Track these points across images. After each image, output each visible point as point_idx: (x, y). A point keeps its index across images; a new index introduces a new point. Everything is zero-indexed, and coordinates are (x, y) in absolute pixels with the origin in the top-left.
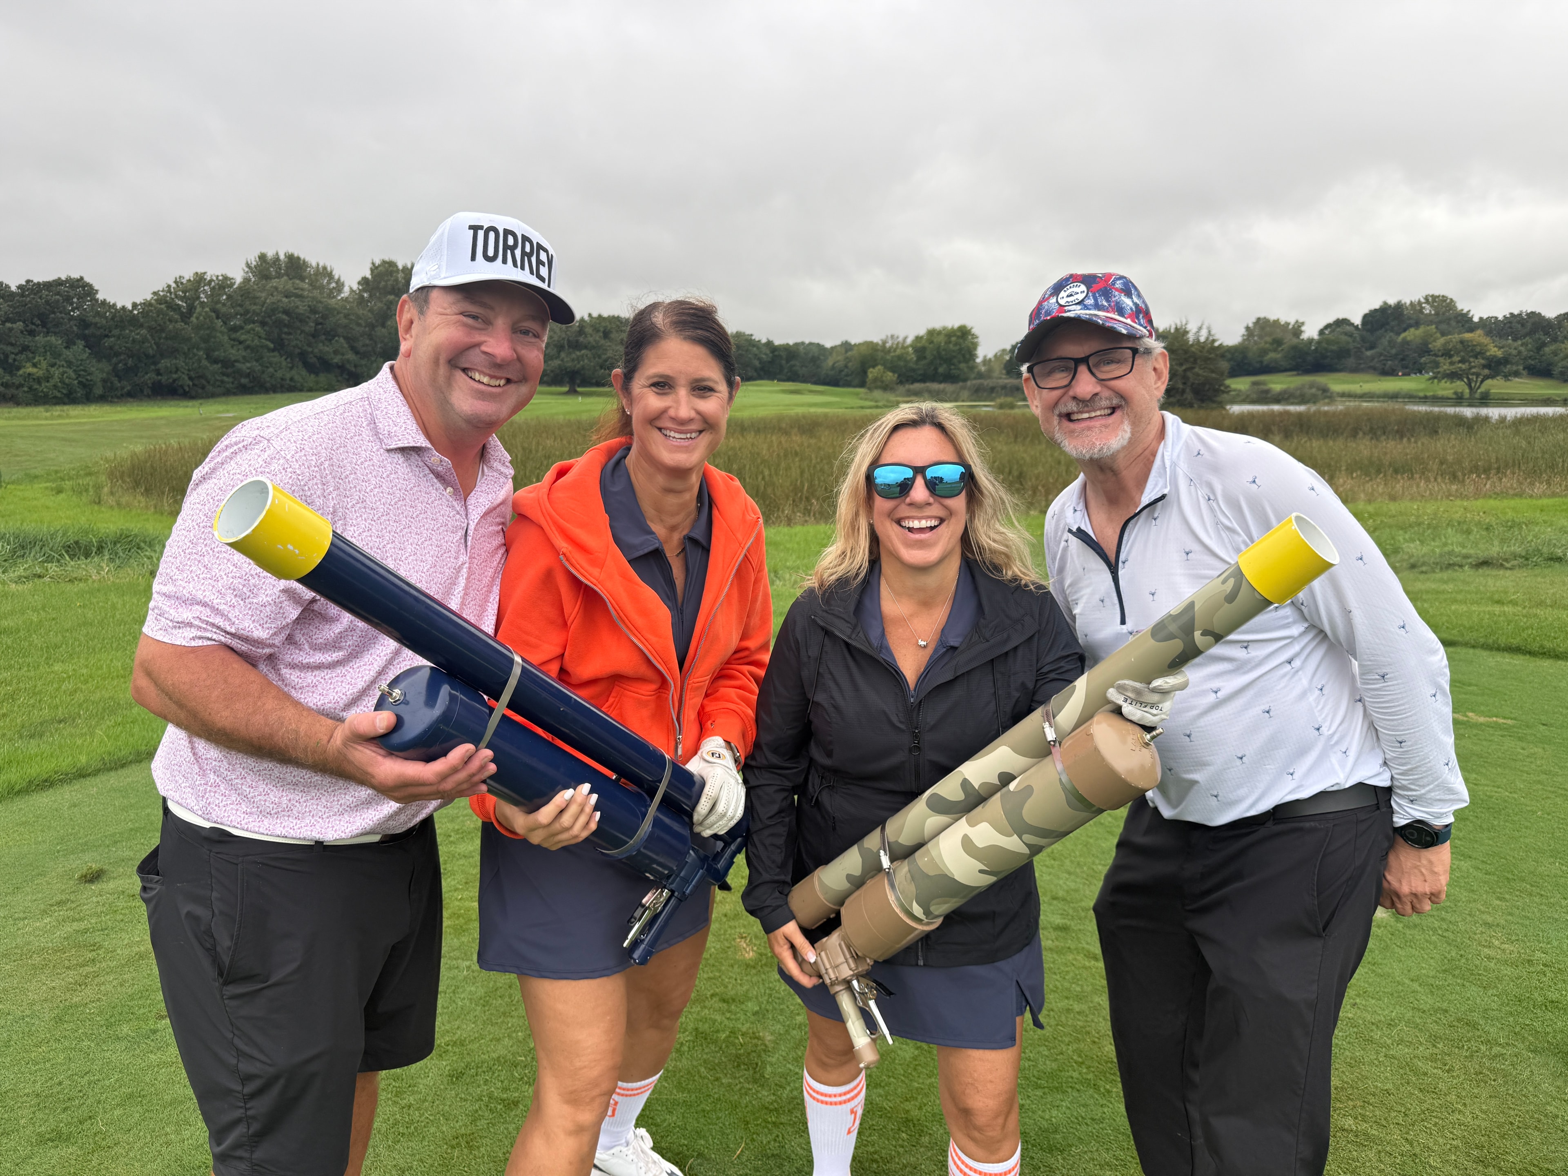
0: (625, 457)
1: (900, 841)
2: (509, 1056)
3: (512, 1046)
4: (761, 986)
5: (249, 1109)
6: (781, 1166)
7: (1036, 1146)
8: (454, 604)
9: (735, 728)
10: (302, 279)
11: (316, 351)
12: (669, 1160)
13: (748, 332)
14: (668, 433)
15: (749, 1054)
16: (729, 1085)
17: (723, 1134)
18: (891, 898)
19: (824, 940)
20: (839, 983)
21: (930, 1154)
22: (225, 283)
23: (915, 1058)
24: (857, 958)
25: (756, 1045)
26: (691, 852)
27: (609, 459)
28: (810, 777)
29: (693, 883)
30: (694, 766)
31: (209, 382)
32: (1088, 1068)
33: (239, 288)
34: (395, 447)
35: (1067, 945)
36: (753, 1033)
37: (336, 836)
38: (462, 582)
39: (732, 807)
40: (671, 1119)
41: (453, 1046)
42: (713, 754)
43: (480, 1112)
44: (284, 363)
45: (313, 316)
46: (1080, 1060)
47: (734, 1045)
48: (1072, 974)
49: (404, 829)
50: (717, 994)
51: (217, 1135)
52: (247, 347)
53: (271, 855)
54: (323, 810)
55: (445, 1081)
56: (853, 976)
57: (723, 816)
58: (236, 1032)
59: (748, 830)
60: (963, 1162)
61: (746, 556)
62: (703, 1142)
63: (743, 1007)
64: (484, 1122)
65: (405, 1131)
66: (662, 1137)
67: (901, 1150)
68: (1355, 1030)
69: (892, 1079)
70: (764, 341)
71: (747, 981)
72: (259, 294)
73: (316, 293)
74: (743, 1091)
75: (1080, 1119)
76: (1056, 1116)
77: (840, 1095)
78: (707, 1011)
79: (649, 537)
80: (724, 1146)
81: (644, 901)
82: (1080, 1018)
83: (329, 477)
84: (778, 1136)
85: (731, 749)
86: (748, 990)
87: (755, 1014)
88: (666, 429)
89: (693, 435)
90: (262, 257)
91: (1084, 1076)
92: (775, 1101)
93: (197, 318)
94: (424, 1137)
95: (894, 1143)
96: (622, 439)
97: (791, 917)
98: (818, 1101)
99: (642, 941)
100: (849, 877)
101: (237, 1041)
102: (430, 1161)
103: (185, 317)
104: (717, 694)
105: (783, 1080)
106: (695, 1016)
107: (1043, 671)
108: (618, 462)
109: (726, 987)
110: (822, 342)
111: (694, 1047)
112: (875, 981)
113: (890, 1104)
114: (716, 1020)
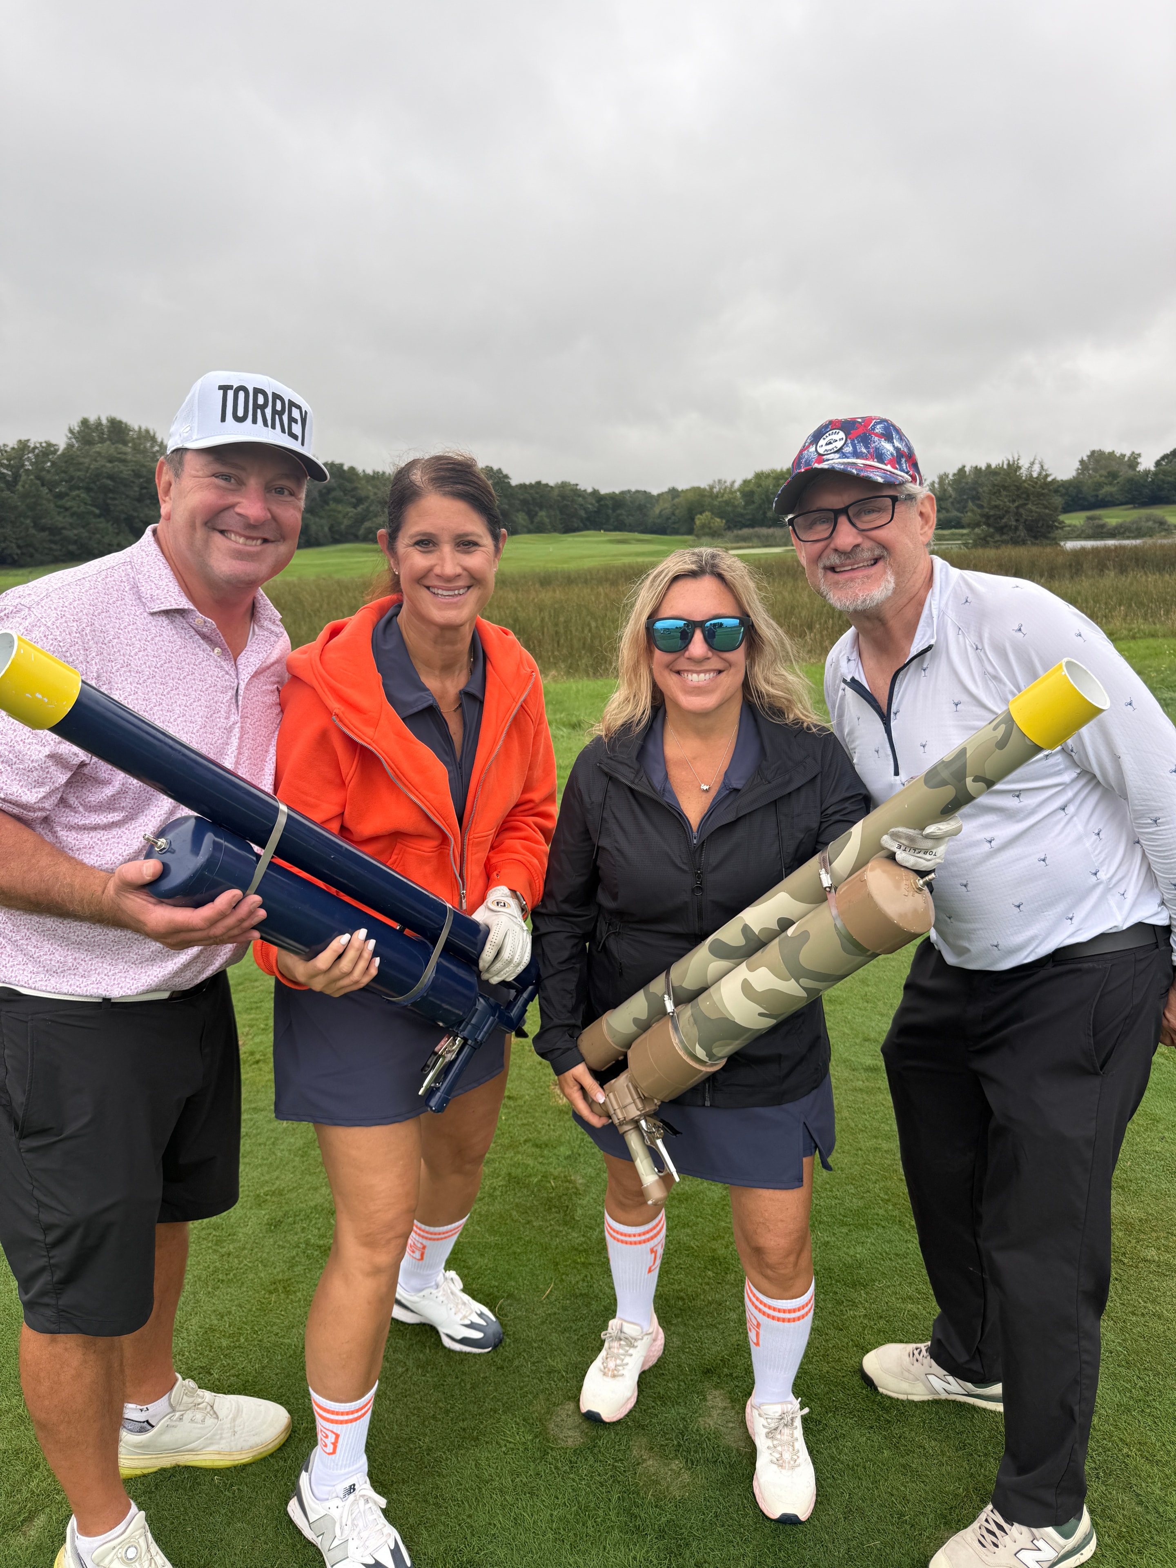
0: (397, 615)
1: (684, 985)
2: (327, 1205)
3: (329, 1195)
4: (574, 1131)
5: (53, 1257)
6: (588, 1305)
7: (839, 1281)
8: (228, 763)
9: (521, 879)
10: (125, 443)
11: (142, 515)
12: (480, 1301)
13: (573, 482)
14: (436, 591)
15: (560, 1197)
16: (540, 1228)
17: (533, 1275)
18: (675, 1041)
19: (613, 1081)
20: (627, 1123)
21: (734, 1291)
22: (48, 449)
23: (723, 1198)
24: (644, 1099)
25: (568, 1189)
26: (481, 1000)
27: (381, 618)
28: (598, 924)
29: (485, 1029)
30: (480, 916)
31: (36, 550)
32: (895, 1205)
33: (63, 454)
34: (158, 610)
35: (877, 1086)
36: (565, 1177)
37: (122, 993)
38: (235, 741)
39: (518, 953)
40: (483, 1262)
41: (271, 1196)
42: (498, 903)
43: (297, 1259)
44: (110, 529)
45: (137, 481)
46: (886, 1197)
47: (546, 1188)
48: (881, 1114)
49: (191, 986)
50: (530, 1140)
51: (25, 1285)
52: (73, 515)
53: (62, 1013)
54: (108, 968)
55: (264, 1228)
56: (640, 1115)
57: (510, 962)
58: (34, 1183)
59: (538, 977)
60: (757, 1299)
61: (522, 706)
62: (513, 1284)
63: (556, 1151)
64: (300, 1268)
65: (224, 1278)
66: (474, 1279)
67: (707, 1288)
68: (1163, 1163)
69: (700, 1219)
70: (590, 490)
71: (560, 1126)
72: (82, 460)
73: (139, 457)
74: (554, 1233)
75: (884, 1254)
76: (860, 1251)
77: (640, 1235)
78: (520, 1157)
79: (422, 694)
80: (534, 1286)
81: (436, 1049)
82: (888, 1156)
83: (91, 643)
84: (586, 1276)
85: (517, 898)
86: (560, 1135)
87: (568, 1158)
88: (434, 587)
89: (461, 591)
90: (85, 422)
91: (890, 1213)
92: (585, 1242)
93: (23, 486)
94: (243, 1283)
95: (700, 1281)
96: (394, 597)
97: (582, 1059)
98: (618, 1240)
99: (438, 1089)
100: (636, 1021)
101: (36, 1193)
102: (248, 1306)
103: (11, 485)
104: (502, 847)
105: (593, 1222)
106: (508, 1161)
107: (827, 812)
108: (390, 621)
109: (540, 1133)
110: (648, 490)
111: (506, 1192)
112: (662, 1121)
113: (697, 1243)
114: (528, 1165)
